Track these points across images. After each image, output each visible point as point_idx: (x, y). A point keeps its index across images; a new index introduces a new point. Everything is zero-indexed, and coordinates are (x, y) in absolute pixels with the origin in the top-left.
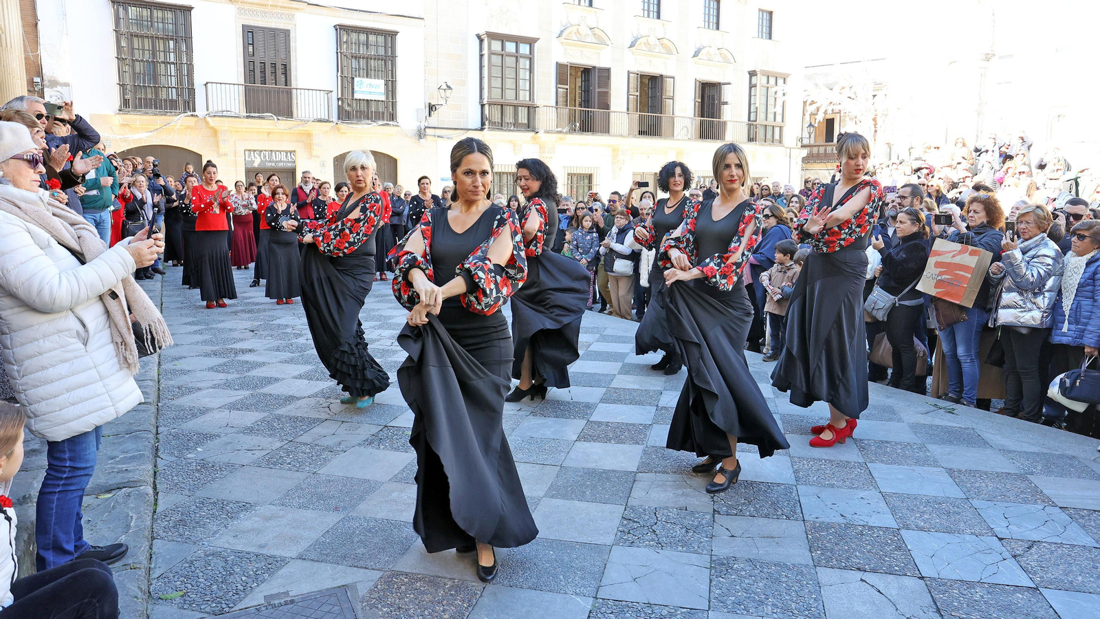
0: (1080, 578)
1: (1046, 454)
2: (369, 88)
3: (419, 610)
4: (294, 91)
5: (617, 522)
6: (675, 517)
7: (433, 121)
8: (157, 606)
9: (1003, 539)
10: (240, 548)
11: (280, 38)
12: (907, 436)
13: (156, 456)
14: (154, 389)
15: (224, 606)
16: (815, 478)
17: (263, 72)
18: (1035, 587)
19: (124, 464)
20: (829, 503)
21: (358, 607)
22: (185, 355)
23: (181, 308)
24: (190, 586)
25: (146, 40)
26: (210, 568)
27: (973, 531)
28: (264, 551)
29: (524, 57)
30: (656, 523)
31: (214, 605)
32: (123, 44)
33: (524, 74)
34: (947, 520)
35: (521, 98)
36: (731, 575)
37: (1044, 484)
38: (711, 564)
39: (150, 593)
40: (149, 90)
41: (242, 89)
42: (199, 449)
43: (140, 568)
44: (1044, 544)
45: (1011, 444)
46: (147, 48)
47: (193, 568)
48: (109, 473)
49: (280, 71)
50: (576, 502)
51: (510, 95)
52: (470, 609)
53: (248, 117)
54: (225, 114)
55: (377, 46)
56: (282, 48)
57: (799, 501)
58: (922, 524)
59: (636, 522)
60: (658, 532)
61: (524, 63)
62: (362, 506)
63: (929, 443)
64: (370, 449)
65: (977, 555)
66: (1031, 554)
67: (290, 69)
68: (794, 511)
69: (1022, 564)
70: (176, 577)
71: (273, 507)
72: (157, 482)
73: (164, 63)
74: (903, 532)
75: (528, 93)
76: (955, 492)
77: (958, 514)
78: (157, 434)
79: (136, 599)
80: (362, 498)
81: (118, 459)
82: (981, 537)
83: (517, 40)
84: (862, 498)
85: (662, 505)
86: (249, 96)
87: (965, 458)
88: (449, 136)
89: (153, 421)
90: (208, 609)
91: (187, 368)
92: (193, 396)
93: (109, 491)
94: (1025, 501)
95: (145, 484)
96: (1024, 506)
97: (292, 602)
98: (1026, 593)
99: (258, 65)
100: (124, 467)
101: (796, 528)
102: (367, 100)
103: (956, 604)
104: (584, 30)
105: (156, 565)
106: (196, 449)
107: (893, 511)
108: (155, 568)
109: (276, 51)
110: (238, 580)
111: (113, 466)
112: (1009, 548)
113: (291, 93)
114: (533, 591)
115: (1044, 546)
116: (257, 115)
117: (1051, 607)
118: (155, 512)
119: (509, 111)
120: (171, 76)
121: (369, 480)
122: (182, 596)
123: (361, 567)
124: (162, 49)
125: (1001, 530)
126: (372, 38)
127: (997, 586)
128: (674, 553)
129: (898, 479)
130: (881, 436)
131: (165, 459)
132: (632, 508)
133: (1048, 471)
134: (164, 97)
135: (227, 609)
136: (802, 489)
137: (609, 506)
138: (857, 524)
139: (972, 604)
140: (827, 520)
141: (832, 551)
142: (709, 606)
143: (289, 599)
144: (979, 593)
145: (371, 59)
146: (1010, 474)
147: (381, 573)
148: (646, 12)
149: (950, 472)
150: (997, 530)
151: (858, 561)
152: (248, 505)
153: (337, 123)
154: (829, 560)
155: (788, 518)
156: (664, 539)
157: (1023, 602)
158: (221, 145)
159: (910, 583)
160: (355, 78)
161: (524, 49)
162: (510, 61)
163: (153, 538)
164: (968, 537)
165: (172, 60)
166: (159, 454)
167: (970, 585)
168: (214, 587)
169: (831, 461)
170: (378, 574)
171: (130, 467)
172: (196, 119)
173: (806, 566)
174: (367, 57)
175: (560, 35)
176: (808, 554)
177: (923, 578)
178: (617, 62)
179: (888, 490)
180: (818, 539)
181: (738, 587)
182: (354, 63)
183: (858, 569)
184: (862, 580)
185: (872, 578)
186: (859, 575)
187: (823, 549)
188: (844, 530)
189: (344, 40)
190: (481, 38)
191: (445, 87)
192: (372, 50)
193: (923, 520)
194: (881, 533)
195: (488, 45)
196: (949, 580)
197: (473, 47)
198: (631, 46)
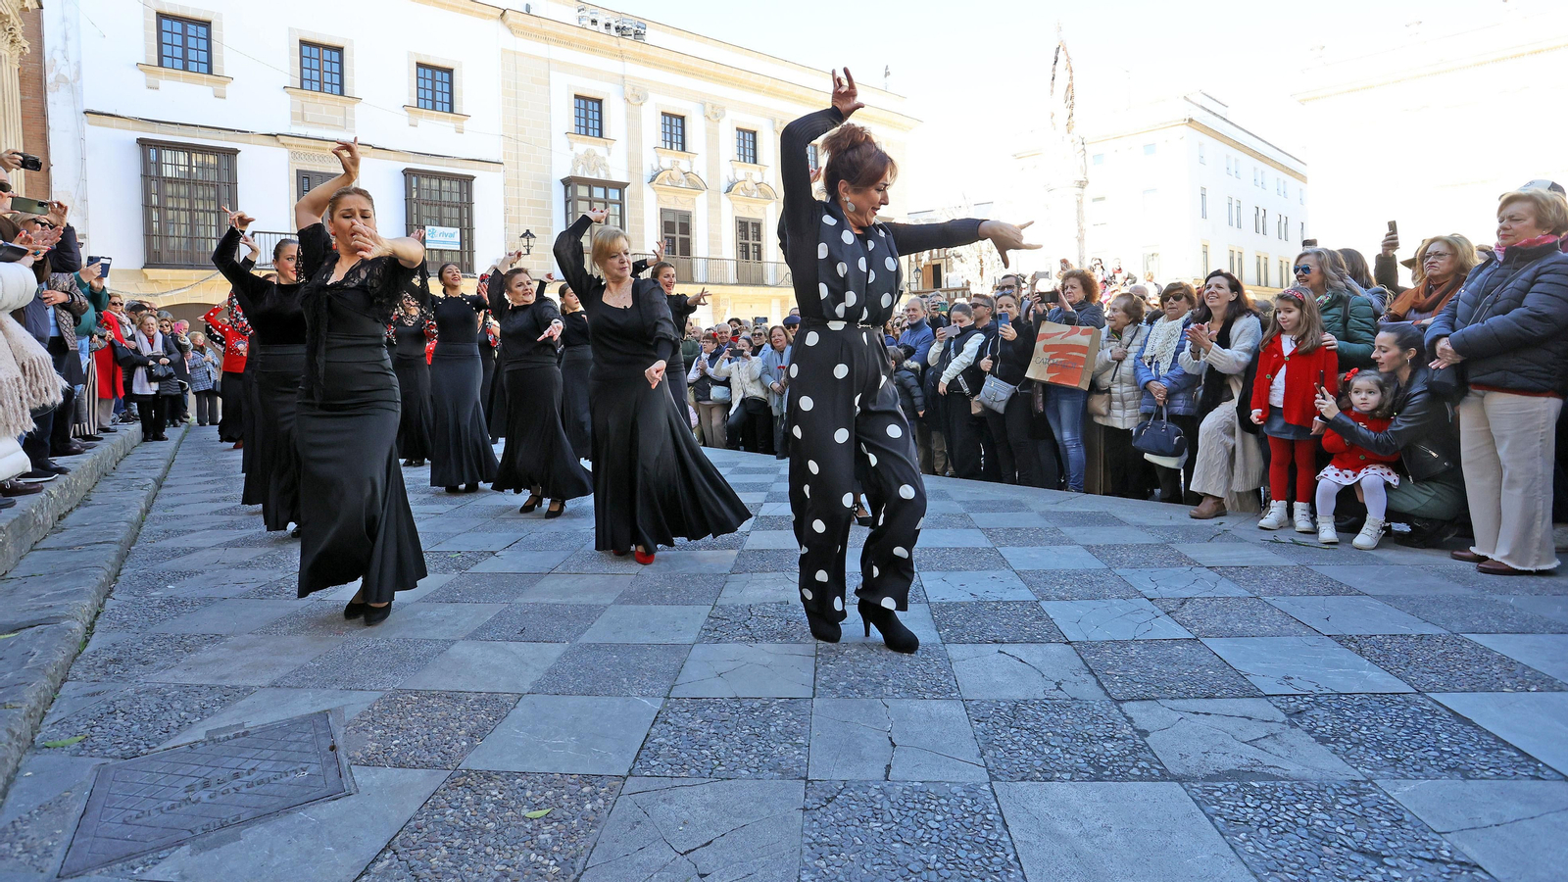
2: (443, 237)
5: (701, 621)
6: (774, 611)
9: (1153, 599)
10: (188, 682)
12: (1039, 521)
16: (939, 565)
18: (1195, 638)
19: (49, 601)
20: (957, 586)
21: (339, 733)
27: (1119, 595)
28: (224, 683)
29: (614, 201)
30: (750, 619)
34: (1090, 589)
36: (842, 660)
37: (1188, 550)
38: (817, 651)
44: (1196, 600)
52: (497, 722)
55: (451, 192)
57: (922, 587)
58: (1064, 594)
59: (725, 619)
60: (752, 627)
63: (1064, 527)
65: (1128, 616)
66: (1185, 609)
69: (1177, 619)
71: (252, 636)
74: (1043, 604)
76: (1095, 566)
77: (1102, 582)
82: (1130, 600)
83: (606, 185)
84: (993, 577)
85: (759, 602)
87: (1102, 536)
94: (1170, 565)
96: (1171, 570)
97: (249, 733)
98: (1186, 645)
100: (49, 604)
101: (920, 611)
102: (440, 251)
103: (1110, 663)
104: (676, 174)
107: (1030, 585)
112: (1160, 607)
117: (1215, 654)
118: (79, 653)
123: (355, 690)
125: (1148, 590)
126: (445, 184)
127: (1154, 642)
128: (771, 646)
129: (1033, 558)
131: (118, 600)
132: (722, 606)
133: (1189, 539)
137: (692, 607)
138: (991, 600)
139: (1129, 661)
140: (955, 600)
141: (963, 627)
142: (814, 693)
143: (245, 731)
144: (1134, 650)
145: (444, 205)
147: (382, 694)
148: (742, 157)
149: (1088, 548)
150: (1145, 591)
151: (994, 634)
152: (218, 637)
154: (959, 636)
156: (759, 633)
157: (1184, 653)
159: (1055, 649)
160: (426, 227)
161: (614, 194)
164: (1115, 602)
165: (211, 208)
167: (1124, 644)
170: (375, 695)
173: (932, 645)
174: (441, 204)
175: (652, 180)
176: (935, 633)
177: (1069, 643)
178: (714, 207)
179: (1022, 569)
180: (945, 619)
181: (850, 672)
182: (425, 210)
183: (995, 642)
184: (1000, 652)
185: (1009, 649)
186: (996, 647)
187: (953, 627)
188: (976, 609)
189: (414, 186)
190: (567, 183)
191: (527, 234)
192: (446, 197)
193: (1064, 591)
194: (1018, 606)
195: (575, 191)
196: (1099, 642)
197: (559, 192)
198: (729, 190)
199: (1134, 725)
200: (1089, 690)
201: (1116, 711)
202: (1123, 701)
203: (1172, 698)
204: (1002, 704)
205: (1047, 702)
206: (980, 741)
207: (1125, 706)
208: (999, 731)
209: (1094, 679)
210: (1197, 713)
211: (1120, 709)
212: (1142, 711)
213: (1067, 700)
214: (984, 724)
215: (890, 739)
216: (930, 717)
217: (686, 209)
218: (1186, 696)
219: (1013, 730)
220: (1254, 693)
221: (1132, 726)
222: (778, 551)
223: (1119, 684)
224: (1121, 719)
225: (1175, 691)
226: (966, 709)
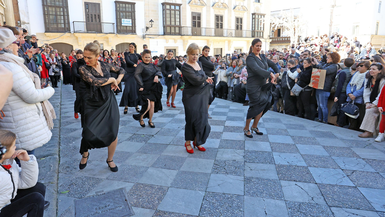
0: (371, 183)
1: (356, 140)
2: (127, 22)
3: (147, 196)
4: (102, 24)
5: (212, 165)
6: (232, 163)
7: (148, 32)
8: (60, 196)
9: (343, 170)
10: (87, 176)
11: (97, 6)
12: (309, 135)
13: (60, 145)
14: (59, 123)
15: (82, 195)
16: (278, 150)
17: (92, 18)
18: (355, 186)
19: (49, 148)
20: (283, 158)
21: (126, 196)
22: (69, 111)
23: (67, 96)
24: (71, 189)
25: (53, 8)
26: (77, 183)
27: (333, 167)
28: (95, 177)
29: (177, 10)
30: (225, 166)
31: (79, 195)
32: (46, 9)
33: (177, 16)
34: (324, 164)
35: (177, 24)
36: (251, 183)
37: (356, 151)
38: (244, 179)
39: (58, 191)
40: (55, 25)
41: (85, 23)
42: (73, 143)
43: (54, 183)
44: (357, 171)
45: (344, 137)
46: (53, 10)
47: (72, 183)
48: (44, 151)
49: (97, 17)
50: (198, 159)
51: (173, 23)
52: (164, 196)
53: (87, 33)
54: (80, 32)
55: (129, 8)
56: (98, 9)
57: (273, 157)
58: (315, 165)
59: (219, 165)
60: (226, 169)
61: (177, 13)
62: (127, 161)
63: (316, 137)
64: (129, 142)
65: (335, 176)
66: (353, 175)
67: (101, 17)
68: (272, 161)
69: (350, 178)
70: (66, 186)
71: (98, 162)
72: (60, 154)
73: (59, 15)
74: (309, 168)
75: (179, 23)
76: (326, 154)
77: (328, 161)
78: (60, 138)
79: (53, 194)
80: (127, 158)
81: (47, 146)
82: (336, 169)
83: (175, 5)
84: (294, 156)
85: (227, 159)
86: (88, 26)
87: (329, 142)
88: (153, 38)
89: (58, 133)
90: (77, 197)
91: (69, 116)
92: (71, 125)
93: (44, 157)
94: (350, 157)
95: (56, 155)
96: (350, 158)
97: (104, 194)
98: (352, 189)
99: (90, 15)
100: (49, 149)
101: (273, 167)
102: (126, 26)
103: (328, 192)
104: (197, 1)
105: (60, 182)
106: (72, 143)
107: (305, 161)
108: (59, 183)
109: (96, 10)
110: (87, 187)
111: (45, 149)
112: (345, 173)
113: (101, 24)
114: (185, 189)
115: (358, 172)
116: (90, 32)
117: (361, 193)
118: (59, 164)
119: (173, 29)
120: (62, 20)
121: (129, 152)
122: (68, 192)
123: (127, 182)
124: (58, 11)
125: (342, 166)
126: (127, 5)
127: (342, 186)
128: (232, 176)
129: (306, 149)
130: (300, 135)
131: (62, 146)
132: (217, 161)
133: (357, 146)
134: (60, 27)
135: (83, 197)
136: (274, 153)
137: (209, 160)
138: (293, 165)
139: (334, 192)
140: (283, 164)
141: (285, 174)
142: (244, 194)
143: (103, 193)
144: (336, 189)
145: (127, 12)
146: (344, 147)
147: (134, 184)
149: (324, 147)
150: (341, 167)
151: (294, 178)
152: (90, 161)
153: (116, 34)
154: (284, 178)
155: (270, 163)
156: (228, 171)
157: (351, 192)
158: (79, 42)
159: (312, 185)
160: (122, 19)
161: (177, 8)
162: (173, 12)
163: (59, 173)
164: (331, 169)
165: (62, 14)
166: (61, 144)
167: (333, 186)
168: (79, 189)
169: (283, 144)
170: (133, 184)
171: (51, 149)
172: (70, 34)
173: (277, 180)
174: (126, 12)
175: (189, 3)
176: (277, 175)
177: (316, 184)
178: (208, 11)
179: (303, 153)
180: (280, 170)
181: (254, 187)
182: (121, 14)
183: (294, 181)
184: (296, 184)
185: (299, 184)
186: (295, 183)
187: (282, 174)
188: (289, 167)
189: (118, 6)
190: (163, 4)
191: (151, 21)
192: (127, 10)
193: (316, 164)
194: (301, 168)
195: (165, 7)
196: (326, 184)
197: (160, 7)
198: (213, 6)
199: (334, 215)
200: (321, 201)
201: (329, 210)
202: (331, 207)
203: (346, 208)
204: (296, 203)
205: (309, 204)
206: (290, 215)
207: (332, 208)
208: (295, 213)
209: (323, 198)
210: (354, 214)
211: (330, 209)
212: (337, 211)
213: (315, 204)
214: (291, 210)
215: (265, 211)
216: (276, 205)
217: (199, 12)
218: (351, 207)
219: (299, 213)
220: (372, 209)
221: (333, 216)
222: (232, 140)
223: (330, 201)
224: (330, 213)
225: (347, 205)
226: (286, 204)
